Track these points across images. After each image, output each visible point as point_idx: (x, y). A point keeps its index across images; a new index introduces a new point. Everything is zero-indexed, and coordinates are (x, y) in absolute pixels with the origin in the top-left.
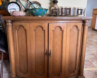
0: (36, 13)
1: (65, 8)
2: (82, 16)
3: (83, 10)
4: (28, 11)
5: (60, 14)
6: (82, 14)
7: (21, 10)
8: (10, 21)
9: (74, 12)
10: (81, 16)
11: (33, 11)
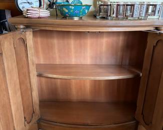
0: (70, 13)
1: (124, 5)
2: (156, 17)
3: (158, 7)
4: (55, 7)
5: (114, 15)
6: (154, 15)
7: (42, 4)
8: (22, 27)
9: (141, 11)
10: (153, 17)
11: (64, 9)
